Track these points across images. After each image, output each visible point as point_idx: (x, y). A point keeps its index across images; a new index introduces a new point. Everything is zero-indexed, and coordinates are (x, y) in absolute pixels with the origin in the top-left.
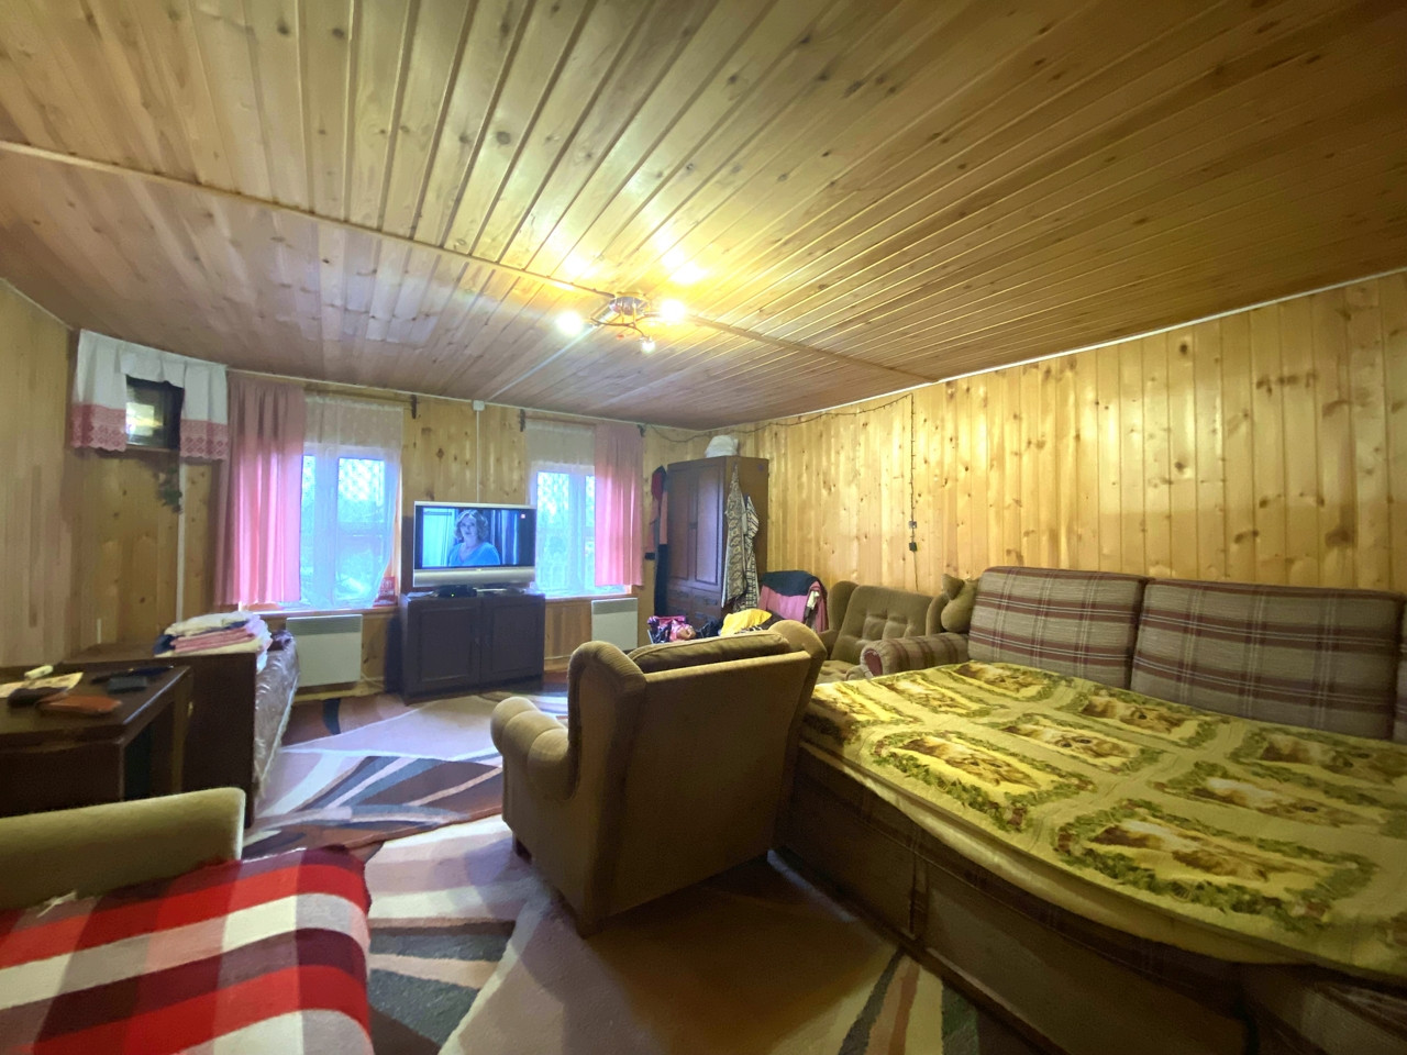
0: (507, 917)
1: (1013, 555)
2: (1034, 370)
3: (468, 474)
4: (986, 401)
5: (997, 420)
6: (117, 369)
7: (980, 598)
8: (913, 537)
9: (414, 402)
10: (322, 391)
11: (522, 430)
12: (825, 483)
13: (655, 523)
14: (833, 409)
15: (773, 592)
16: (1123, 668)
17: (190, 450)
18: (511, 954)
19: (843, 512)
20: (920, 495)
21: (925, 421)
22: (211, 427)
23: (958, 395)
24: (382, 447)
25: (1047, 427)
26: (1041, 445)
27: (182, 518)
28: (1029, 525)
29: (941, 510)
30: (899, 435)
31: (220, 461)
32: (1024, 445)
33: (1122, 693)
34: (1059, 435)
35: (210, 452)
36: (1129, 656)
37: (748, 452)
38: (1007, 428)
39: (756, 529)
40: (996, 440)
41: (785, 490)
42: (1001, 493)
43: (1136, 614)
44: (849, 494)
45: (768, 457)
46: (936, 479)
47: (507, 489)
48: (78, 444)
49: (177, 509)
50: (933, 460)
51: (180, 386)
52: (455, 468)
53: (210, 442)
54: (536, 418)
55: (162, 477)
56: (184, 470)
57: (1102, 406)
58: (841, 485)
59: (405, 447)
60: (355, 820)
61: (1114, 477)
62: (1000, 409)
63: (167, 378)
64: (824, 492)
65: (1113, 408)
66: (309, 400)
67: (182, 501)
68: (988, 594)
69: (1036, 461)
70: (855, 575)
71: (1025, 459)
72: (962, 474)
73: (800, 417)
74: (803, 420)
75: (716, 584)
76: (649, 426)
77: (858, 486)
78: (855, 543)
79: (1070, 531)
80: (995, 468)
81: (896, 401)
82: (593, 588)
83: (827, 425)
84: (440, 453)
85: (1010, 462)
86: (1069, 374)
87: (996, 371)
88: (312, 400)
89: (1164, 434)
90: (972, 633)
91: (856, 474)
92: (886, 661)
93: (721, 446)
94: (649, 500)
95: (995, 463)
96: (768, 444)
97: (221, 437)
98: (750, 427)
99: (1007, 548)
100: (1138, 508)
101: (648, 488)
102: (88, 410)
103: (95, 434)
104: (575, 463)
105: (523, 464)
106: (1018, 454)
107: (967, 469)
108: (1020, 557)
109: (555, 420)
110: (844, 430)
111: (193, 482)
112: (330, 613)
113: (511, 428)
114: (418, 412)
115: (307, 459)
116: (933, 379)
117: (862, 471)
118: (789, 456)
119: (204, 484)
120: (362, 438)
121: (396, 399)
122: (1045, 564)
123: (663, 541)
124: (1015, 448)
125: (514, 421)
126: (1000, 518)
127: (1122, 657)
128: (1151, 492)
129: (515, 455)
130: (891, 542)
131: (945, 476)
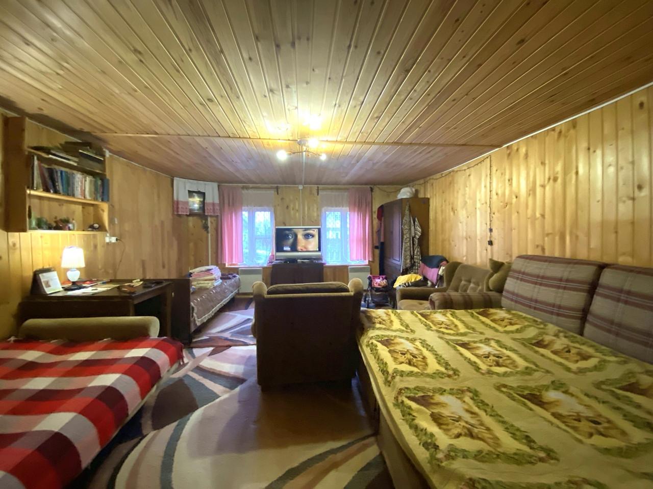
0: (245, 378)
1: (540, 249)
2: (553, 132)
3: (297, 214)
4: (526, 155)
5: (532, 166)
6: (185, 189)
7: (511, 273)
8: (490, 237)
9: (277, 188)
10: (247, 188)
11: (318, 195)
12: (452, 209)
13: (379, 232)
14: (455, 168)
15: (425, 266)
16: (579, 321)
17: (208, 213)
18: (237, 389)
19: (460, 224)
20: (494, 214)
21: (497, 170)
22: (213, 204)
23: (512, 154)
24: (267, 206)
25: (559, 168)
26: (555, 179)
27: (209, 235)
28: (548, 229)
29: (504, 221)
30: (484, 181)
31: (217, 216)
32: (547, 180)
33: (573, 336)
34: (566, 172)
35: (214, 213)
36: (584, 314)
37: (421, 195)
38: (538, 170)
39: (420, 234)
40: (531, 179)
41: (436, 213)
42: (534, 211)
43: (593, 288)
44: (462, 214)
45: (429, 197)
46: (501, 204)
47: (313, 220)
48: (176, 213)
49: (208, 232)
50: (500, 192)
51: (204, 192)
52: (292, 212)
53: (214, 209)
54: (324, 189)
55: (204, 221)
56: (209, 219)
57: (592, 150)
58: (459, 209)
59: (275, 206)
60: (230, 338)
61: (599, 197)
62: (534, 160)
63: (199, 190)
64: (452, 214)
65: (599, 152)
66: (243, 192)
67: (209, 229)
68: (515, 271)
69: (553, 190)
70: (465, 258)
71: (547, 188)
72: (514, 200)
73: (442, 174)
74: (443, 175)
75: (399, 261)
76: (375, 186)
77: (466, 209)
78: (465, 241)
79: (571, 233)
80: (531, 196)
81: (483, 161)
82: (349, 261)
83: (453, 177)
84: (287, 207)
85: (539, 190)
86: (572, 132)
87: (532, 136)
88: (245, 191)
89: (630, 167)
90: (504, 293)
91: (465, 203)
92: (437, 303)
93: (405, 193)
94: (376, 222)
95: (531, 192)
96: (429, 190)
97: (217, 207)
98: (422, 181)
99: (537, 243)
100: (611, 217)
101: (375, 216)
102: (178, 202)
103: (180, 210)
104: (340, 207)
105: (319, 209)
106: (543, 186)
107: (517, 197)
108: (543, 250)
109: (332, 189)
110: (460, 179)
111: (212, 223)
112: (251, 267)
113: (314, 194)
114: (279, 192)
115: (244, 213)
116: (499, 146)
117: (468, 201)
118: (437, 195)
119: (215, 225)
120: (261, 205)
121: (272, 188)
122: (557, 254)
123: (382, 240)
124: (542, 183)
125: (315, 192)
126: (533, 224)
127: (579, 314)
128: (622, 207)
129: (315, 206)
130: (481, 241)
131: (506, 201)
